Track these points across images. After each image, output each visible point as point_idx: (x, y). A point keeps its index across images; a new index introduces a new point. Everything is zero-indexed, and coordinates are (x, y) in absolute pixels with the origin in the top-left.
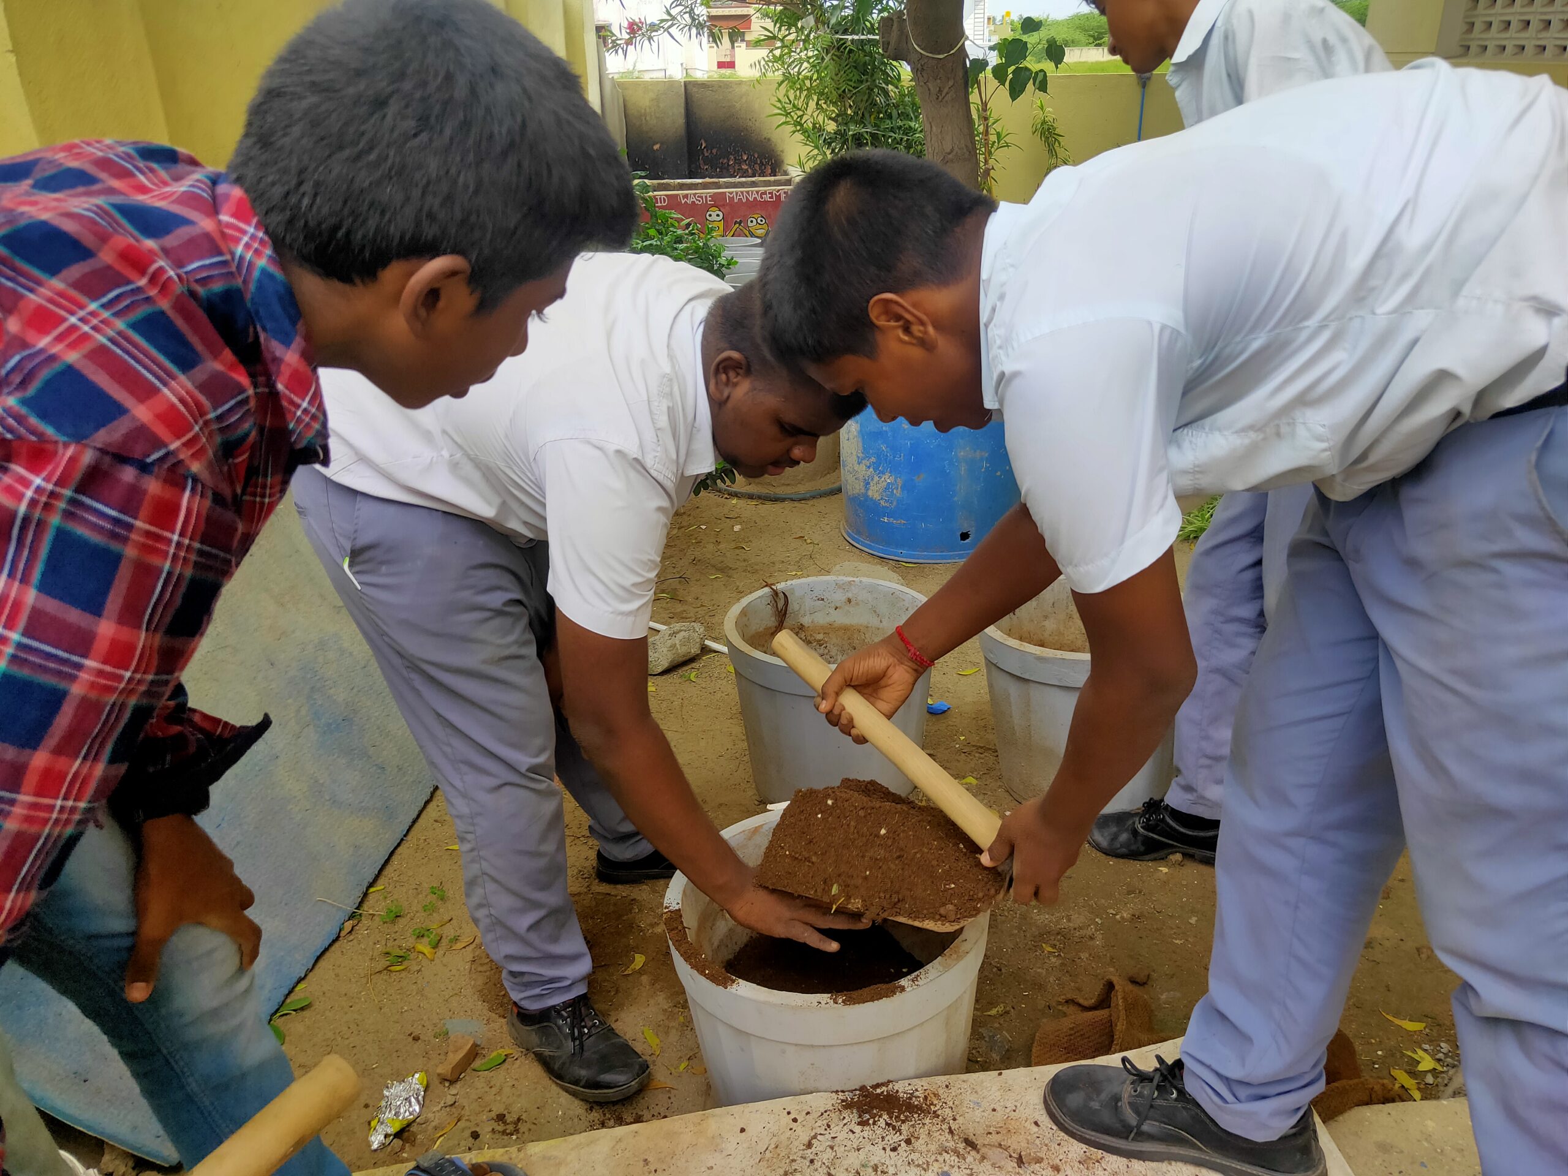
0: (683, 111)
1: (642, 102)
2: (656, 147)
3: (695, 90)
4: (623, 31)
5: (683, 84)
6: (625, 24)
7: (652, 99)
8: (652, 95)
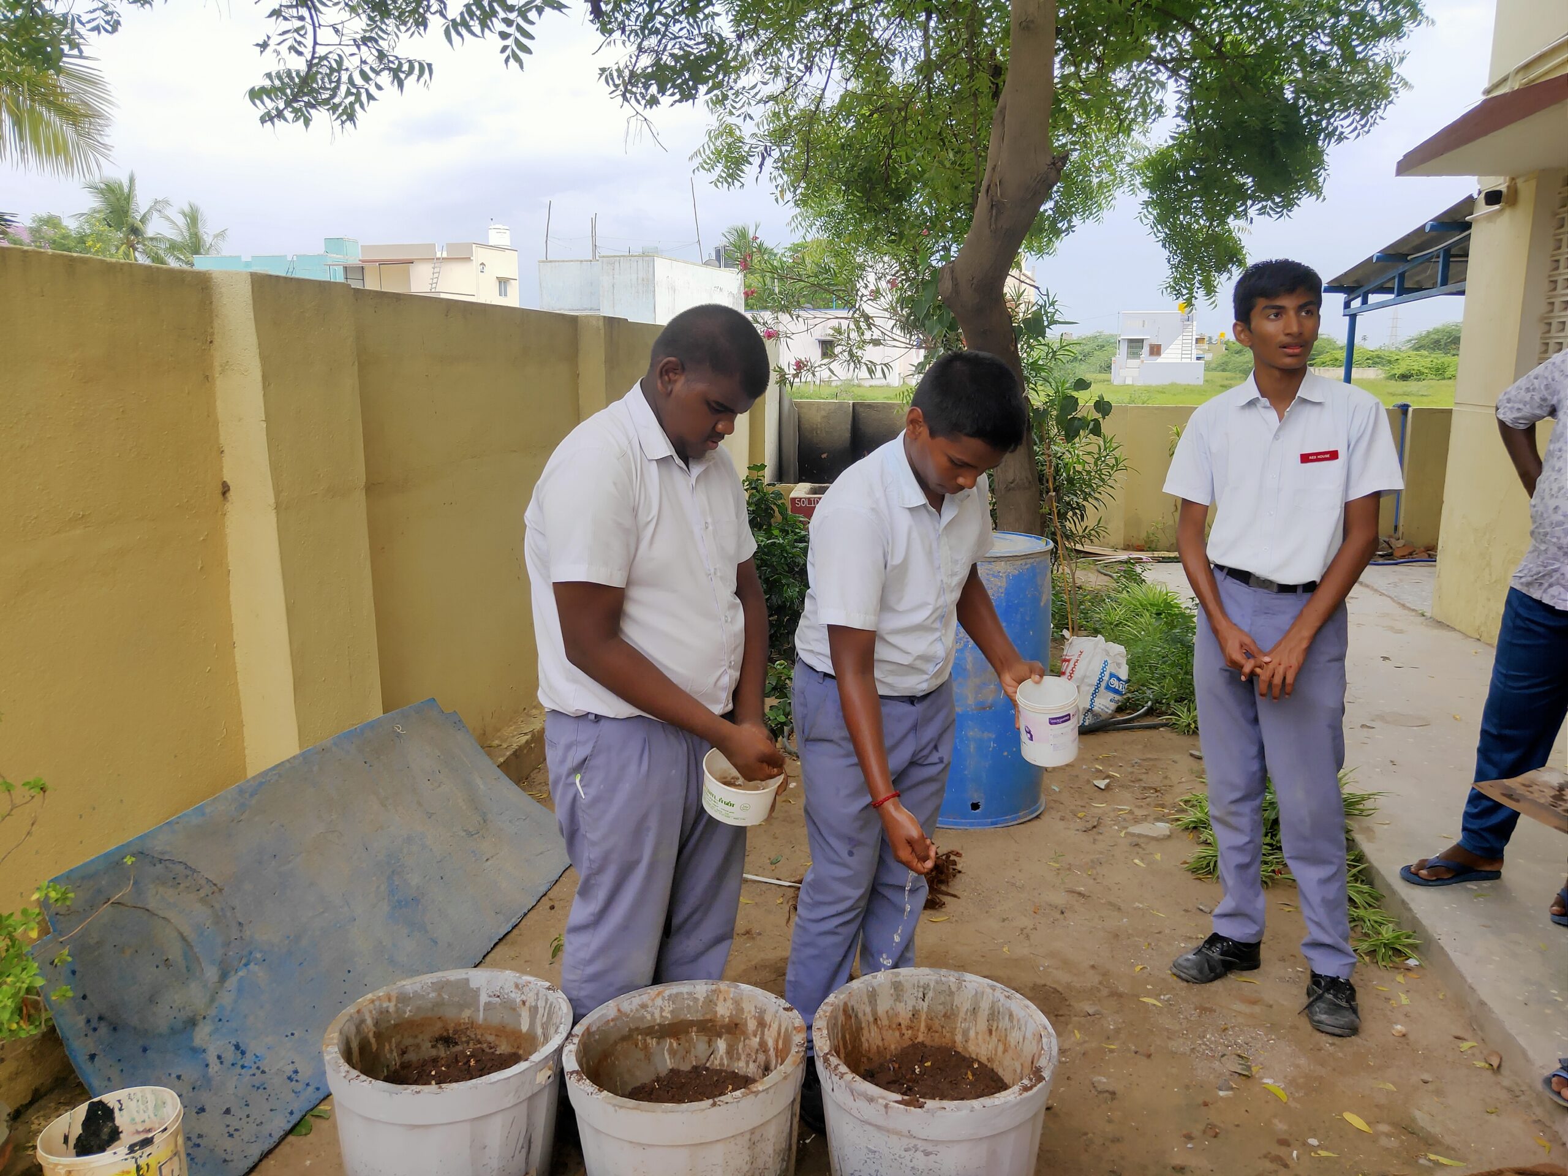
0: (849, 427)
1: (815, 418)
2: (824, 456)
3: (861, 410)
4: (791, 367)
5: (851, 405)
6: (793, 362)
7: (824, 417)
8: (823, 413)
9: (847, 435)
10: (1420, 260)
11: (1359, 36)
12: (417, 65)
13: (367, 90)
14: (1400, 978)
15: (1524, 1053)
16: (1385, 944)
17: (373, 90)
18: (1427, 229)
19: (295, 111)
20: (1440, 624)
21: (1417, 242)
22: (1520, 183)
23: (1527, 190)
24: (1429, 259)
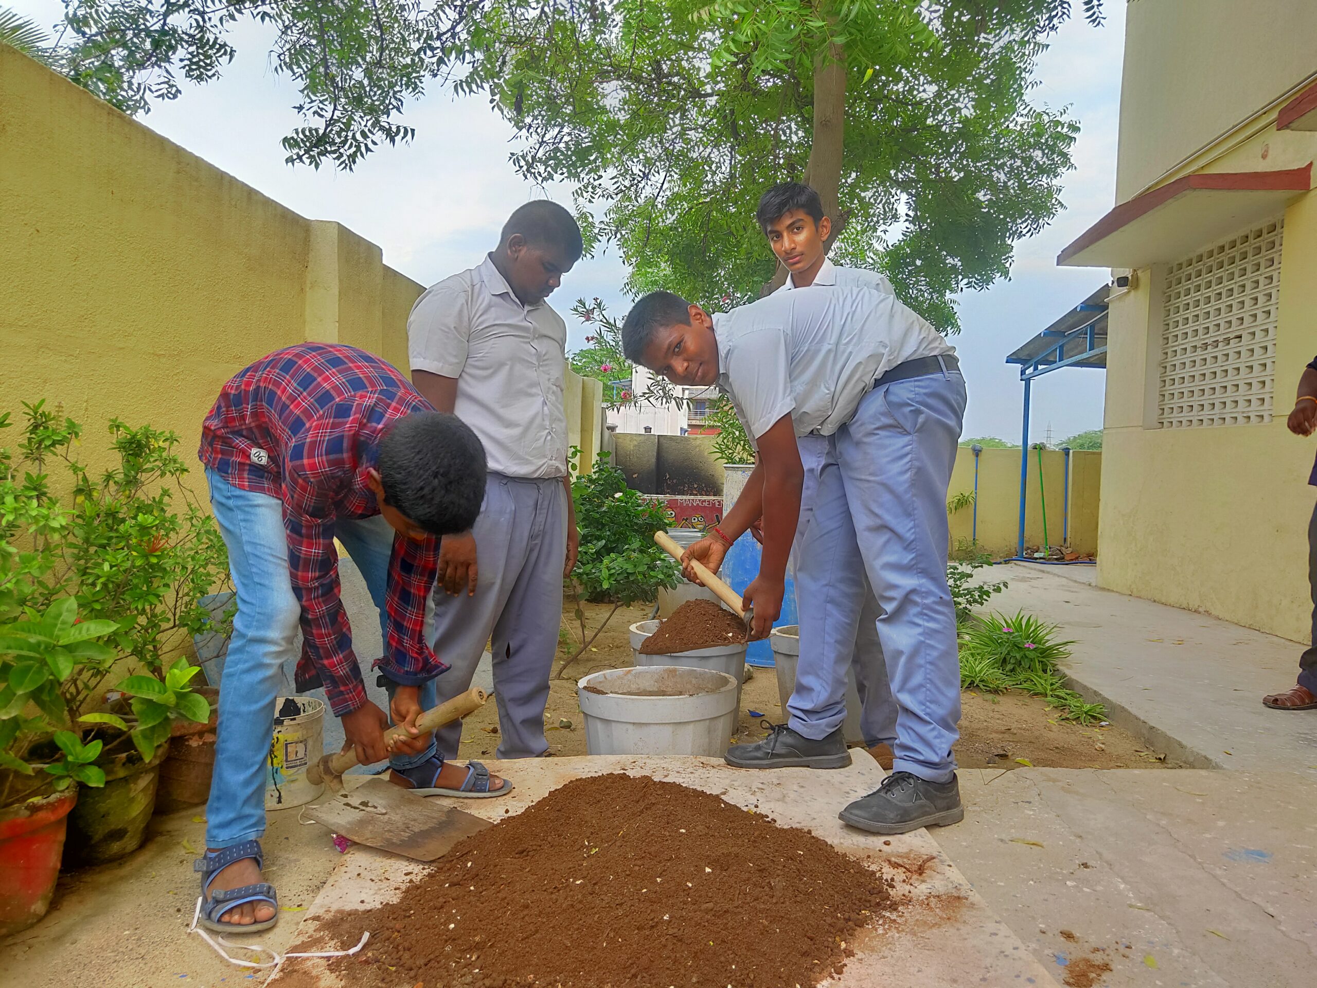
0: (655, 454)
1: (630, 446)
2: (635, 476)
3: (665, 441)
5: (657, 437)
7: (635, 446)
8: (635, 443)
9: (654, 460)
10: (1074, 335)
11: (1028, 173)
12: (402, 130)
13: (366, 145)
14: (1097, 730)
15: (1180, 744)
16: (1086, 713)
17: (370, 145)
18: (1078, 309)
19: (311, 157)
20: (1103, 589)
21: (1071, 321)
22: (1139, 273)
23: (1144, 277)
24: (1078, 335)
